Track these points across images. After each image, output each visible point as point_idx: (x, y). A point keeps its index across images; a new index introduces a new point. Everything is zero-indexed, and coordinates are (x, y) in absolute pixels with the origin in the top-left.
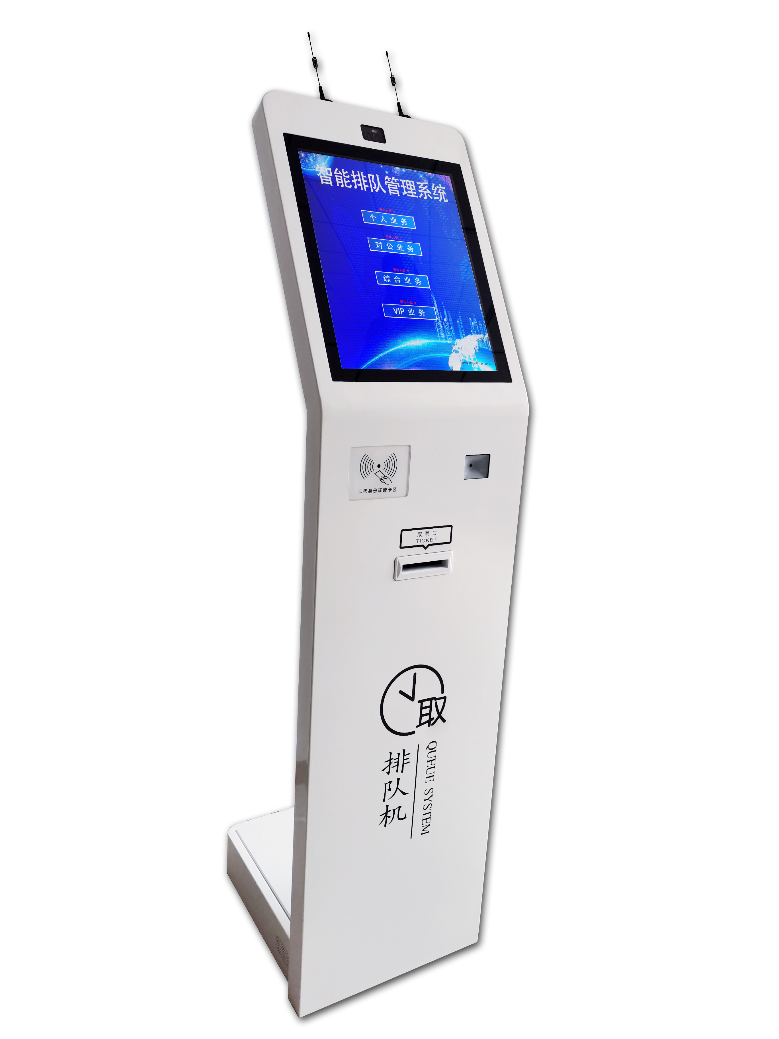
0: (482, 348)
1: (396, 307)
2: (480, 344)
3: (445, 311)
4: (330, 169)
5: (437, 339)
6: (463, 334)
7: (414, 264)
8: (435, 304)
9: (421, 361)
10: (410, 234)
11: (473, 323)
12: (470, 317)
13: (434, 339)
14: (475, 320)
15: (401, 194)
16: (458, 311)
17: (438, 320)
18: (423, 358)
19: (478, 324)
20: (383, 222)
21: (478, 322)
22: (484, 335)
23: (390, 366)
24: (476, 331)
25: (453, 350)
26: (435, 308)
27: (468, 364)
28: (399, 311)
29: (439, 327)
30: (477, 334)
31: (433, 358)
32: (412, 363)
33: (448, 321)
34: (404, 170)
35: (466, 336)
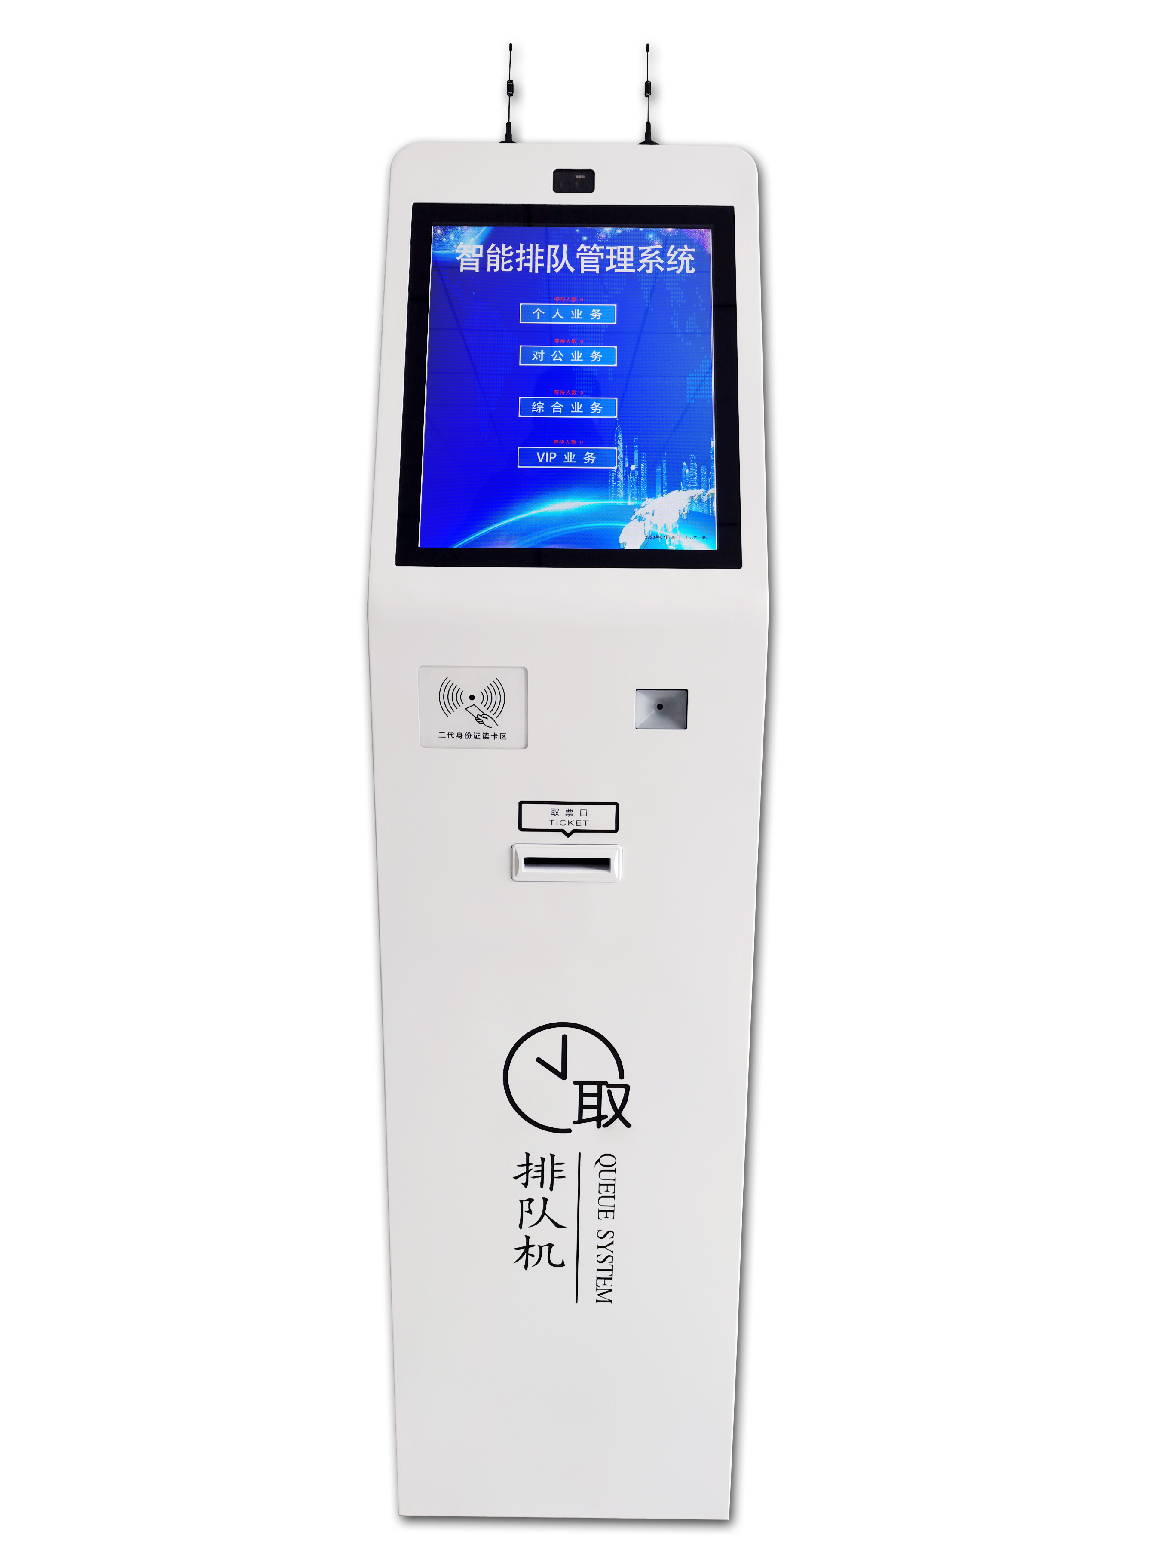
0: (696, 512)
1: (541, 452)
2: (694, 504)
3: (636, 454)
4: (481, 247)
5: (607, 499)
6: (662, 489)
7: (597, 381)
8: (620, 443)
9: (568, 534)
10: (603, 332)
11: (688, 471)
12: (685, 461)
13: (602, 498)
14: (694, 466)
15: (602, 270)
16: (664, 452)
17: (618, 469)
18: (571, 530)
19: (699, 472)
20: (558, 317)
21: (699, 469)
22: (707, 489)
23: (505, 544)
24: (692, 484)
25: (633, 517)
26: (619, 450)
27: (660, 539)
28: (546, 457)
29: (617, 479)
30: (692, 488)
31: (591, 530)
32: (549, 538)
33: (639, 469)
34: (619, 231)
35: (667, 493)
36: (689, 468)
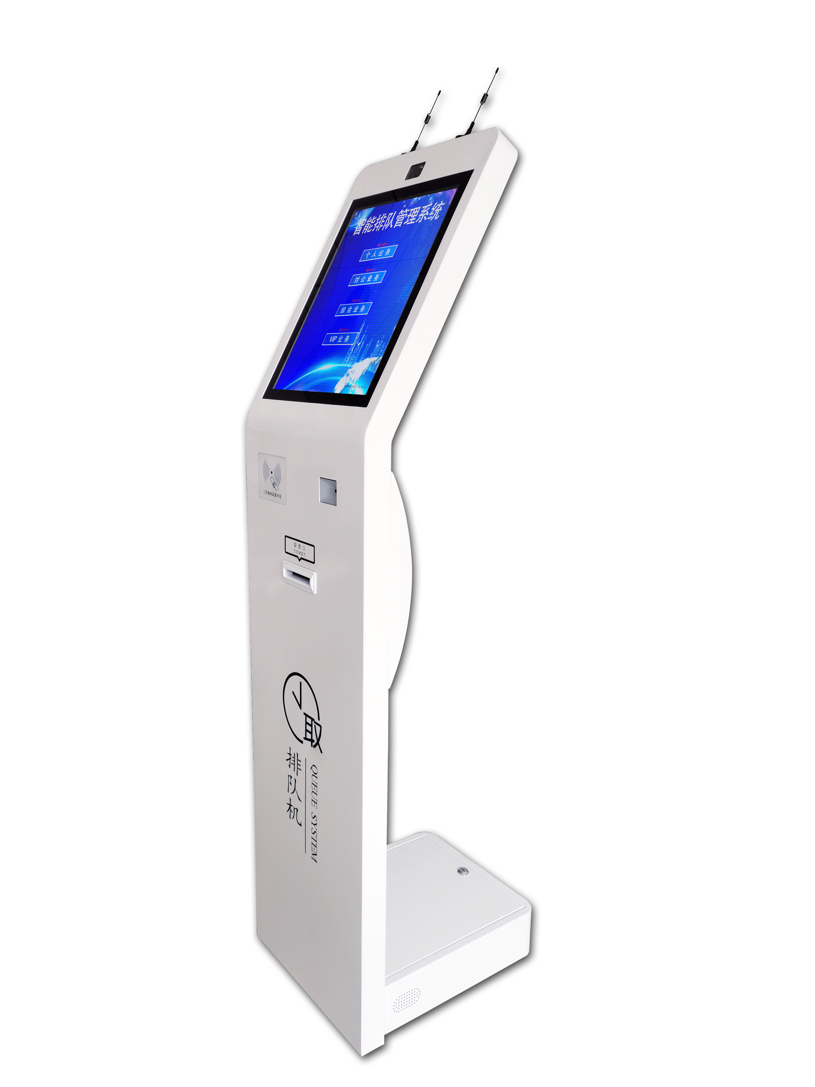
0: (369, 372)
1: (333, 336)
2: (370, 367)
3: (364, 335)
4: (366, 220)
5: (341, 363)
7: (370, 292)
8: (361, 329)
9: (321, 384)
10: (386, 263)
11: (378, 346)
12: (379, 339)
15: (403, 224)
16: (374, 334)
17: (353, 345)
18: (323, 381)
19: (381, 347)
20: (374, 256)
21: (382, 344)
22: (379, 357)
23: (299, 388)
24: (375, 354)
25: (346, 374)
26: (359, 333)
27: (348, 387)
28: (333, 339)
29: (350, 351)
31: (328, 382)
32: (314, 385)
33: (360, 345)
34: (420, 198)
35: (364, 359)
36: (379, 344)
